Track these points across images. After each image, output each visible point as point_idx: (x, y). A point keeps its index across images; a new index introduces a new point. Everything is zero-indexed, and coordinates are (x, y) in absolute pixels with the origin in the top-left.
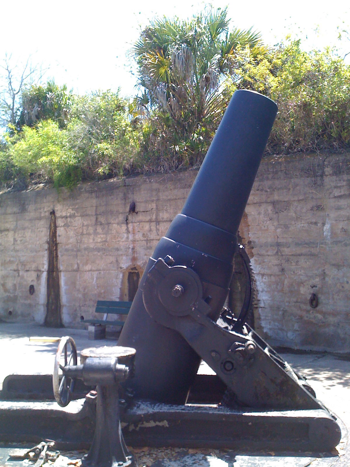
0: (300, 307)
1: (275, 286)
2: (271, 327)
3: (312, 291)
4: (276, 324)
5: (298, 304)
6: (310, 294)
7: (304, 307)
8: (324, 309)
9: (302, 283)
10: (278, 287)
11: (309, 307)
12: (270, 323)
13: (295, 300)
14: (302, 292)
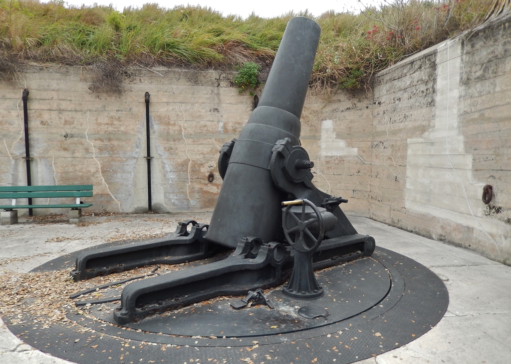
0: (200, 182)
1: (181, 167)
2: (177, 198)
3: (209, 169)
4: (182, 195)
5: (199, 180)
6: (208, 172)
7: (203, 181)
8: (218, 182)
9: (202, 165)
10: (184, 168)
11: (207, 182)
12: (177, 195)
13: (196, 177)
14: (202, 171)
